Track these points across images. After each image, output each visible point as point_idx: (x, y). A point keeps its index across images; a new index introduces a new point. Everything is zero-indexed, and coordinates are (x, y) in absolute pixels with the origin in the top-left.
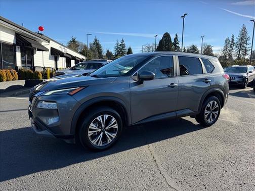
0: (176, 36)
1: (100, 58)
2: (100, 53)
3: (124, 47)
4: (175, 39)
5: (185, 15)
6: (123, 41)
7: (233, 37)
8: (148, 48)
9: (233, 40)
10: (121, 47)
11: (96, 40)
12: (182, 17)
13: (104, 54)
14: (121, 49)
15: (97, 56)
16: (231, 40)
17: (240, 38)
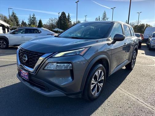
0: (69, 14)
1: (17, 26)
2: (17, 22)
3: (35, 19)
4: (68, 16)
5: (78, 1)
6: (34, 15)
7: (99, 17)
8: (52, 20)
9: (99, 19)
11: (13, 13)
12: (76, 2)
13: (20, 23)
14: (33, 20)
15: (15, 25)
16: (98, 19)
17: (103, 18)
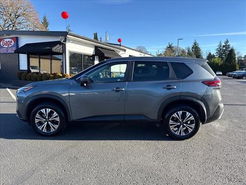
2: (199, 56)
3: (229, 48)
10: (224, 48)
11: (195, 44)
